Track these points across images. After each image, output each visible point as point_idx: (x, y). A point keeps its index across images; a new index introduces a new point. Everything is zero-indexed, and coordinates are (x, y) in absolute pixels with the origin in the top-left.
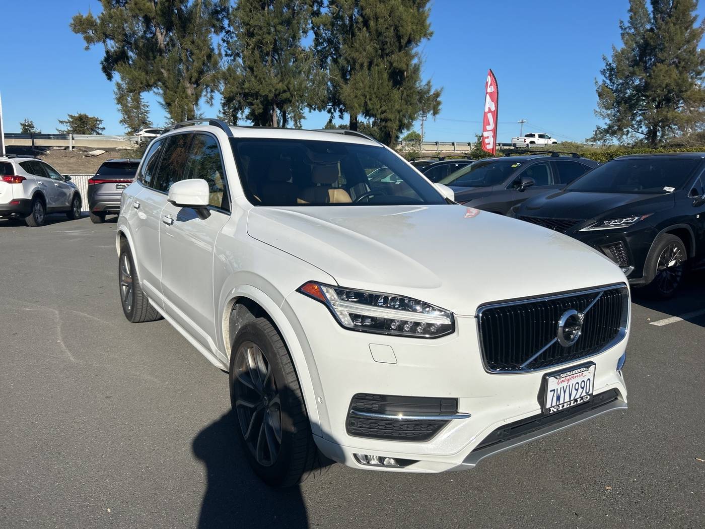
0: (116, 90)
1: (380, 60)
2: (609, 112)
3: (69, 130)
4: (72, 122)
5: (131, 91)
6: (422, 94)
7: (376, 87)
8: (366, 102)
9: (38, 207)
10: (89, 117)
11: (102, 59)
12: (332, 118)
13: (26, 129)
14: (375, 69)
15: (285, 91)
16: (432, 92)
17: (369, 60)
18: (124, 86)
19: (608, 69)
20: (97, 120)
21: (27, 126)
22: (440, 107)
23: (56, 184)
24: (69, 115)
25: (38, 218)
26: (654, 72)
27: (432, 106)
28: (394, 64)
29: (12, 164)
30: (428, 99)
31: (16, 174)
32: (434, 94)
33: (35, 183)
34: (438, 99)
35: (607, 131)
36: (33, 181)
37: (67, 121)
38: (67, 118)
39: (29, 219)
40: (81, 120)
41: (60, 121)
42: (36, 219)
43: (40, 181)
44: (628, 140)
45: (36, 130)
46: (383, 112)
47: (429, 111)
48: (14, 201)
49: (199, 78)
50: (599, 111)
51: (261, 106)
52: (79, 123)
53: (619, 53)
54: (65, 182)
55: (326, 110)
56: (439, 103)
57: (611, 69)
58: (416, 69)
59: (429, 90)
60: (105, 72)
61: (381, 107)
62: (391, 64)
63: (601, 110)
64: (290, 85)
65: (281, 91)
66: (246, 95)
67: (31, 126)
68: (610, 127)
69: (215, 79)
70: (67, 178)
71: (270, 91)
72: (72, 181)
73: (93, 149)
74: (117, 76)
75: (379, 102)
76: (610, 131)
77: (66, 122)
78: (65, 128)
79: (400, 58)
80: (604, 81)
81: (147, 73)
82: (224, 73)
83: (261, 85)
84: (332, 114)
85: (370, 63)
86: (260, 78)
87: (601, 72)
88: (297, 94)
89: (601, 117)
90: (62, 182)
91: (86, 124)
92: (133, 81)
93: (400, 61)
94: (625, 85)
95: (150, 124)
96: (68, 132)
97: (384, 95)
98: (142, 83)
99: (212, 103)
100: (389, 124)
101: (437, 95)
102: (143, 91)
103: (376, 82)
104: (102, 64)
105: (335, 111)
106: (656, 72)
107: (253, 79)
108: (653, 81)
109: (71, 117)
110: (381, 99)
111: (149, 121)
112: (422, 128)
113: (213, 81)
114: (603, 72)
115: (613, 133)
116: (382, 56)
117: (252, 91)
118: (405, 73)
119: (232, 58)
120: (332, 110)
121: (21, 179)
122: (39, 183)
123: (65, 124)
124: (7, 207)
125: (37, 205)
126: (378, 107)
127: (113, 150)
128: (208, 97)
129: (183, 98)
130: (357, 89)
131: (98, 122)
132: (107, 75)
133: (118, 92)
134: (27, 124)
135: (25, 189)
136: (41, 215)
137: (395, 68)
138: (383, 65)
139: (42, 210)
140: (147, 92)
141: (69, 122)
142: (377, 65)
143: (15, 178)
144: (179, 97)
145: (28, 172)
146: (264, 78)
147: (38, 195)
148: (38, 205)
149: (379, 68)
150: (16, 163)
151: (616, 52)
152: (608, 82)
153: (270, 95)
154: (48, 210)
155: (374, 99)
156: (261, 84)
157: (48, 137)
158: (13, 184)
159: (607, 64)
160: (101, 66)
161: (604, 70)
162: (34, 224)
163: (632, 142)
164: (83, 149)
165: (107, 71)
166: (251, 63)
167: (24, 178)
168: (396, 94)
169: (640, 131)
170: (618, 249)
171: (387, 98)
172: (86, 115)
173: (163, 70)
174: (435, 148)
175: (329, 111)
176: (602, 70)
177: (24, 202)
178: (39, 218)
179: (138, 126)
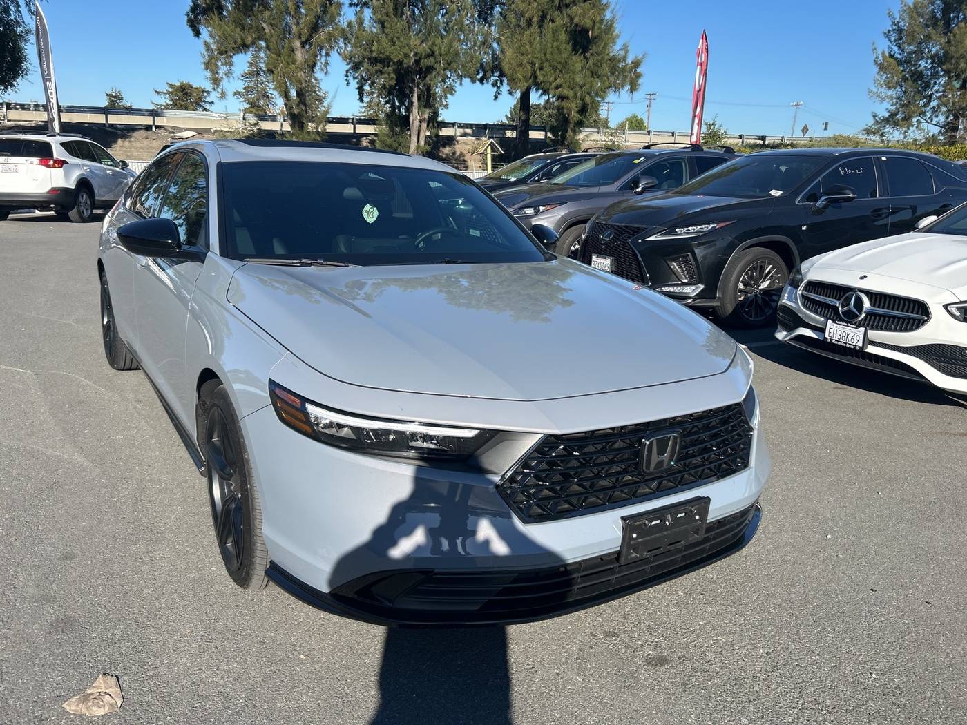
0: (204, 51)
1: (557, 13)
2: (890, 92)
3: (167, 105)
4: (172, 93)
5: (221, 53)
6: (614, 61)
7: (548, 51)
8: (534, 73)
9: (84, 198)
10: (194, 86)
11: (188, 9)
12: (499, 93)
13: (113, 101)
14: (549, 26)
15: (428, 56)
16: (629, 60)
17: (540, 14)
18: (213, 47)
19: (894, 30)
20: (203, 92)
21: (114, 97)
22: (640, 81)
23: (108, 172)
24: (167, 83)
25: (83, 213)
26: (954, 36)
27: (628, 80)
28: (576, 20)
29: (52, 144)
30: (623, 70)
31: (55, 156)
32: (632, 63)
33: (80, 168)
34: (638, 70)
35: (886, 121)
36: (78, 165)
37: (165, 91)
38: (165, 88)
39: (73, 214)
40: (183, 91)
41: (156, 91)
42: (80, 214)
43: (86, 166)
44: (914, 134)
45: (125, 103)
46: (557, 87)
47: (623, 86)
48: (53, 190)
49: (310, 36)
50: (875, 90)
51: (393, 75)
52: (180, 94)
53: (909, 7)
54: (123, 169)
55: (490, 83)
56: (638, 76)
57: (900, 30)
58: (610, 27)
59: (625, 58)
60: (191, 26)
61: (555, 79)
62: (572, 19)
63: (878, 90)
64: (434, 47)
65: (423, 55)
66: (374, 61)
67: (119, 97)
68: (893, 115)
69: (331, 39)
70: (124, 164)
71: (407, 56)
72: (130, 167)
73: (181, 130)
74: (205, 32)
75: (552, 72)
76: (891, 120)
77: (165, 93)
78: (164, 100)
79: (584, 11)
80: (889, 47)
81: (243, 29)
82: (343, 30)
83: (393, 48)
84: (498, 88)
85: (543, 17)
86: (392, 38)
87: (885, 33)
88: (444, 59)
89: (878, 99)
90: (118, 169)
91: (190, 96)
92: (224, 38)
93: (584, 16)
94: (919, 53)
95: (272, 98)
96: (167, 107)
97: (560, 62)
98: (235, 43)
99: (327, 71)
100: (566, 104)
101: (637, 64)
102: (238, 53)
103: (549, 45)
104: (188, 15)
105: (501, 83)
106: (957, 36)
107: (384, 38)
108: (953, 49)
109: (171, 86)
110: (555, 69)
111: (271, 94)
112: (648, 111)
113: (329, 41)
114: (887, 35)
115: (896, 124)
116: (559, 8)
117: (381, 55)
118: (590, 32)
119: (358, 9)
120: (499, 84)
121: (61, 163)
122: (85, 168)
123: (162, 95)
124: (44, 197)
125: (82, 196)
126: (552, 79)
127: (207, 131)
128: (322, 63)
129: (289, 64)
130: (522, 54)
131: (205, 94)
132: (193, 30)
133: (205, 53)
134: (114, 94)
135: (67, 175)
136: (87, 209)
137: (576, 25)
138: (561, 20)
139: (89, 202)
140: (243, 55)
141: (168, 93)
142: (553, 21)
143: (55, 161)
144: (284, 62)
145: (72, 155)
146: (398, 38)
147: (84, 184)
148: (84, 196)
149: (555, 25)
150: (56, 142)
151: (905, 5)
152: (896, 49)
153: (405, 60)
154: (96, 203)
155: (547, 69)
156: (394, 45)
157: (138, 112)
158: (52, 169)
159: (893, 23)
160: (186, 18)
161: (889, 31)
162: (80, 220)
163: (920, 137)
164: (170, 129)
165: (194, 25)
166: (382, 17)
167: (65, 162)
168: (577, 62)
169: (934, 122)
170: (686, 262)
171: (564, 68)
172: (189, 85)
173: (264, 25)
174: (671, 139)
175: (494, 85)
176: (886, 31)
177: (66, 191)
178: (85, 212)
179: (257, 100)
